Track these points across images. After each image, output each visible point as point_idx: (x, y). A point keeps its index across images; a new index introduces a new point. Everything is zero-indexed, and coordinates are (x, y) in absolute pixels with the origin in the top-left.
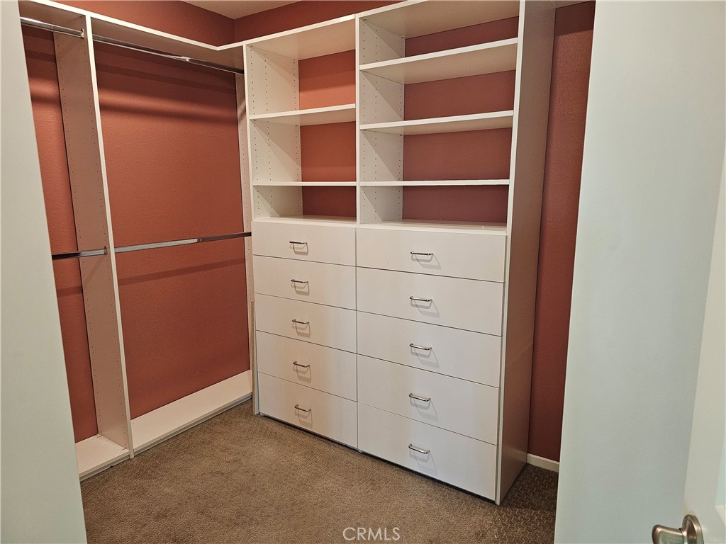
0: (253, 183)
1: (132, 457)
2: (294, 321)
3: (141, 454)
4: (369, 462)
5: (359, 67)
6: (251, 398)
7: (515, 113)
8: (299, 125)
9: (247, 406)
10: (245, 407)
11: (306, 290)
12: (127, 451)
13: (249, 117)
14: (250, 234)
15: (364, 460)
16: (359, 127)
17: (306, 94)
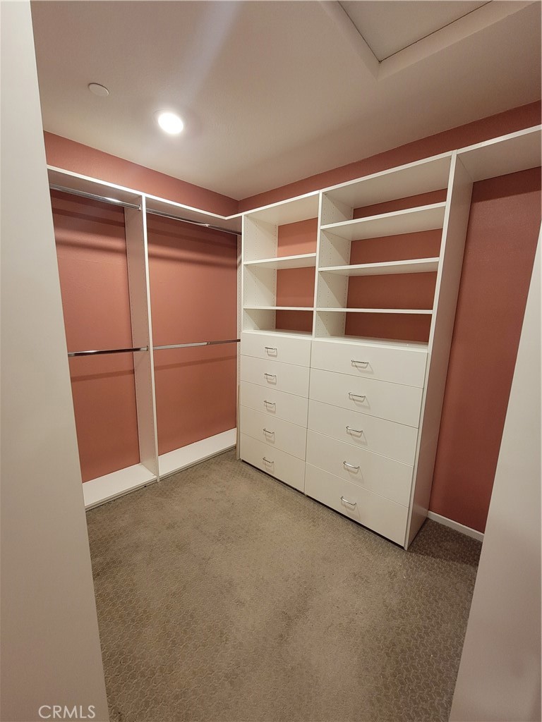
0: (243, 307)
1: (158, 481)
2: (265, 402)
3: (164, 479)
4: (312, 503)
5: (320, 227)
6: (235, 447)
7: (440, 260)
8: (276, 269)
9: (233, 453)
10: (231, 453)
11: (274, 381)
12: (155, 477)
13: (243, 263)
14: (239, 340)
15: (308, 501)
16: (317, 269)
17: (282, 248)
